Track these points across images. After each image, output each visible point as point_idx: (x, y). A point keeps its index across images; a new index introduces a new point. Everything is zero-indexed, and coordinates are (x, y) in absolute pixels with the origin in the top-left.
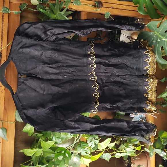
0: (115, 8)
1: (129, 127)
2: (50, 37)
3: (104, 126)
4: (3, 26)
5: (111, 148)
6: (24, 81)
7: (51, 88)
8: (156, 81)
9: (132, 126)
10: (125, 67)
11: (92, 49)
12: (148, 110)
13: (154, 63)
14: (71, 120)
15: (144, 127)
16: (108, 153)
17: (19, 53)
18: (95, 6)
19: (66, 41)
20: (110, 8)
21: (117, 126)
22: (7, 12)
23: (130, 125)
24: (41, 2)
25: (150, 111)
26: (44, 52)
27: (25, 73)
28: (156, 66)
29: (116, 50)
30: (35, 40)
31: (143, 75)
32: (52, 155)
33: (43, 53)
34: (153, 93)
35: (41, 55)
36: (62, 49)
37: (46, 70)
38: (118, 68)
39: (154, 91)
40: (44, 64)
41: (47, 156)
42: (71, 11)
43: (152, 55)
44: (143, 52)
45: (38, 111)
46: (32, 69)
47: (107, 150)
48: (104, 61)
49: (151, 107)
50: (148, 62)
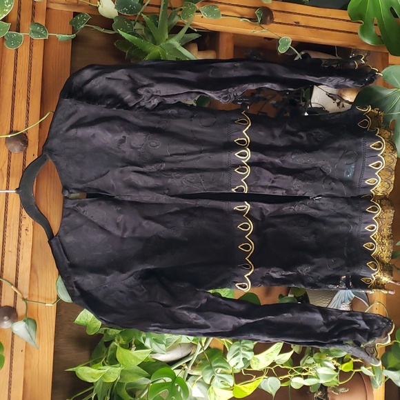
0: (303, 26)
1: (327, 324)
2: (146, 99)
3: (268, 322)
4: (30, 70)
5: (282, 365)
6: (77, 206)
7: (140, 224)
8: (390, 212)
9: (333, 322)
10: (321, 177)
11: (244, 132)
12: (372, 282)
13: (390, 171)
14: (188, 306)
15: (363, 325)
16: (275, 376)
17: (68, 140)
18: (253, 19)
19: (183, 111)
20: (292, 25)
21: (299, 321)
22: (42, 35)
23: (330, 319)
24: (125, 11)
25: (379, 286)
26: (127, 136)
27: (80, 186)
28: (393, 179)
29: (302, 134)
30: (109, 106)
31: (359, 197)
32: (143, 381)
33: (124, 137)
34: (385, 241)
35: (121, 143)
36: (172, 129)
37: (131, 179)
38: (303, 180)
39: (386, 236)
40: (125, 164)
41: (130, 381)
42: (195, 32)
43: (388, 151)
44: (367, 145)
45: (108, 278)
46: (96, 178)
47: (272, 368)
48: (270, 159)
49: (379, 275)
50: (377, 170)
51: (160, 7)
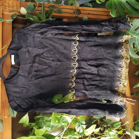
0: (91, 14)
5: (97, 133)
16: (94, 137)
18: (74, 13)
20: (87, 14)
22: (1, 20)
24: (29, 11)
51: (42, 11)
